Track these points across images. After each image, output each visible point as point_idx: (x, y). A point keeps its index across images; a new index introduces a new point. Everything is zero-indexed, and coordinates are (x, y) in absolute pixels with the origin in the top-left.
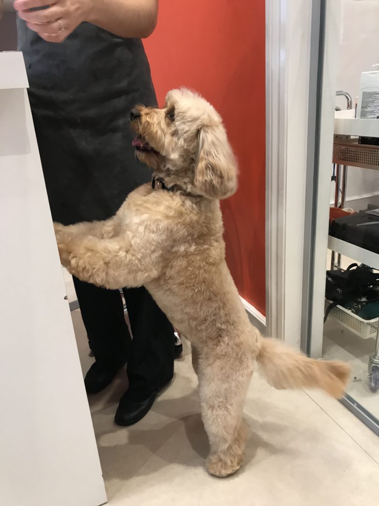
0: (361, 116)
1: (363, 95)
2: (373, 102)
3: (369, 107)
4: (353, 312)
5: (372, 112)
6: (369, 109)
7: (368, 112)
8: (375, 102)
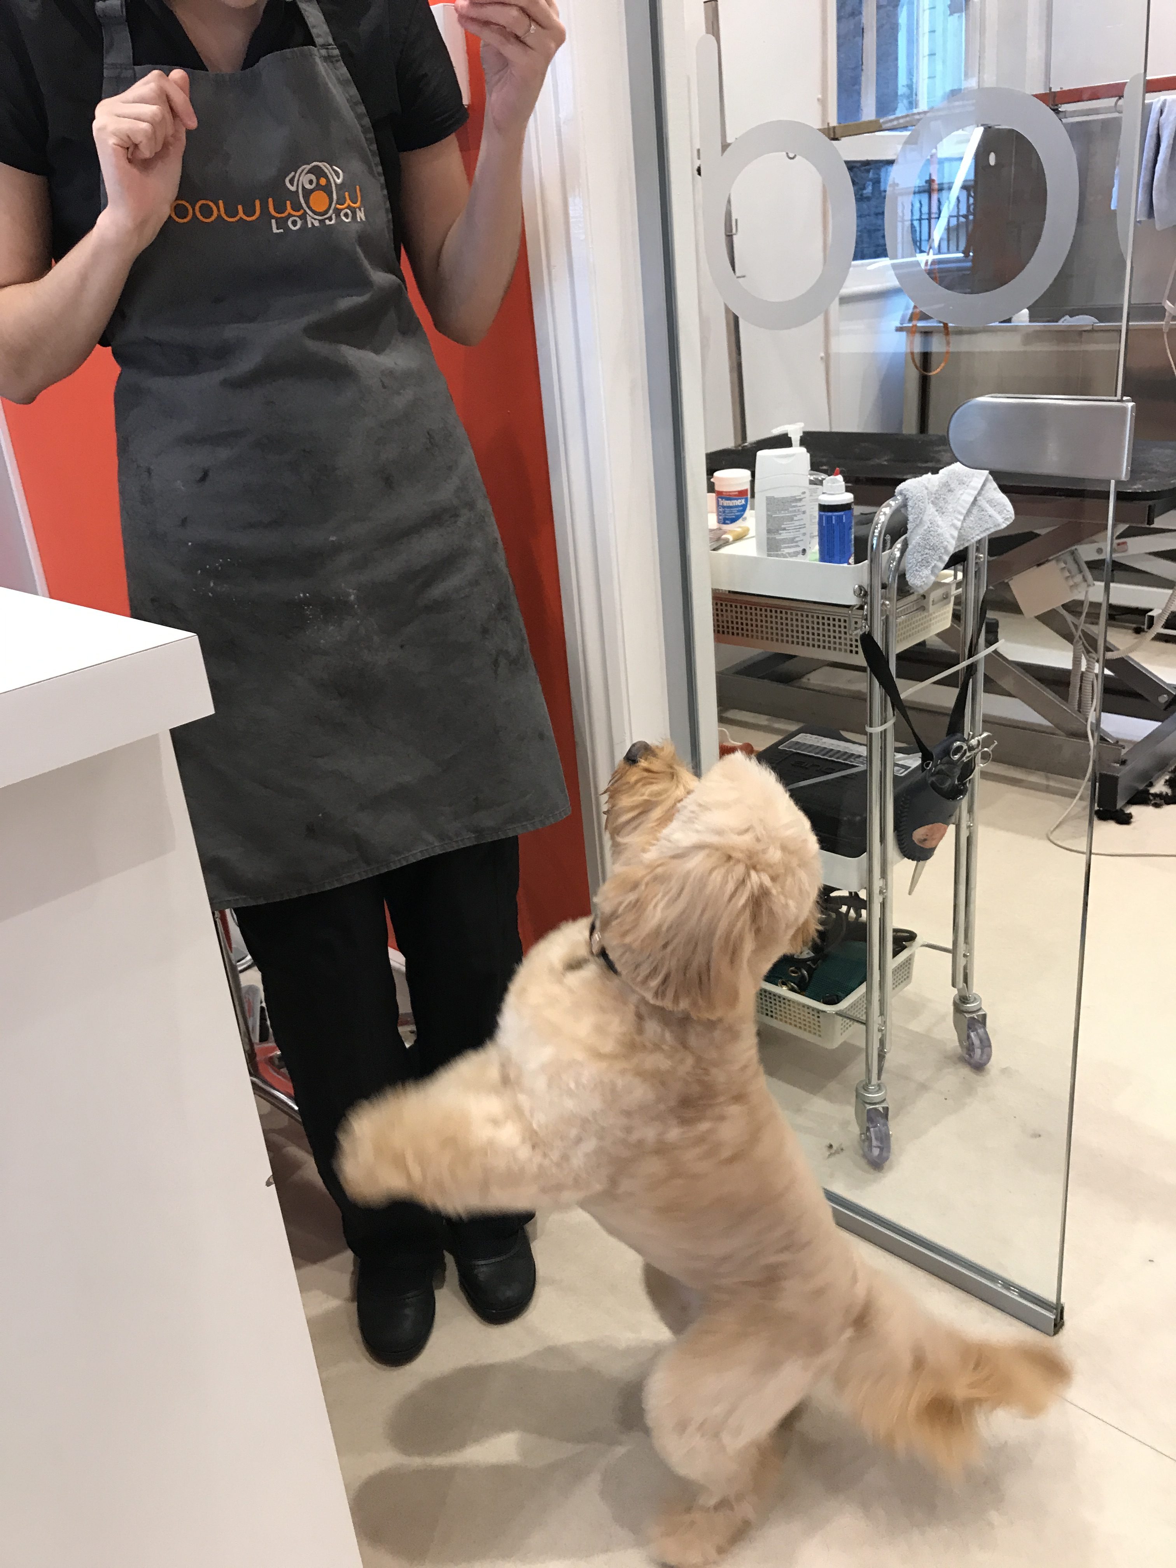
0: (769, 550)
1: (768, 504)
2: (791, 519)
3: (784, 529)
4: (792, 990)
5: (792, 540)
6: (784, 535)
7: (784, 541)
8: (795, 518)
